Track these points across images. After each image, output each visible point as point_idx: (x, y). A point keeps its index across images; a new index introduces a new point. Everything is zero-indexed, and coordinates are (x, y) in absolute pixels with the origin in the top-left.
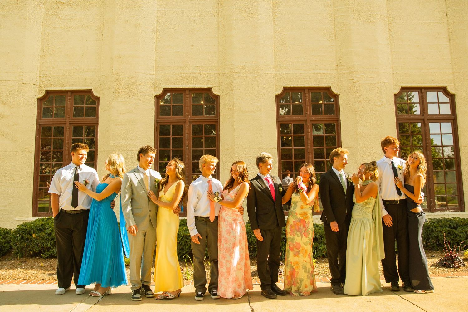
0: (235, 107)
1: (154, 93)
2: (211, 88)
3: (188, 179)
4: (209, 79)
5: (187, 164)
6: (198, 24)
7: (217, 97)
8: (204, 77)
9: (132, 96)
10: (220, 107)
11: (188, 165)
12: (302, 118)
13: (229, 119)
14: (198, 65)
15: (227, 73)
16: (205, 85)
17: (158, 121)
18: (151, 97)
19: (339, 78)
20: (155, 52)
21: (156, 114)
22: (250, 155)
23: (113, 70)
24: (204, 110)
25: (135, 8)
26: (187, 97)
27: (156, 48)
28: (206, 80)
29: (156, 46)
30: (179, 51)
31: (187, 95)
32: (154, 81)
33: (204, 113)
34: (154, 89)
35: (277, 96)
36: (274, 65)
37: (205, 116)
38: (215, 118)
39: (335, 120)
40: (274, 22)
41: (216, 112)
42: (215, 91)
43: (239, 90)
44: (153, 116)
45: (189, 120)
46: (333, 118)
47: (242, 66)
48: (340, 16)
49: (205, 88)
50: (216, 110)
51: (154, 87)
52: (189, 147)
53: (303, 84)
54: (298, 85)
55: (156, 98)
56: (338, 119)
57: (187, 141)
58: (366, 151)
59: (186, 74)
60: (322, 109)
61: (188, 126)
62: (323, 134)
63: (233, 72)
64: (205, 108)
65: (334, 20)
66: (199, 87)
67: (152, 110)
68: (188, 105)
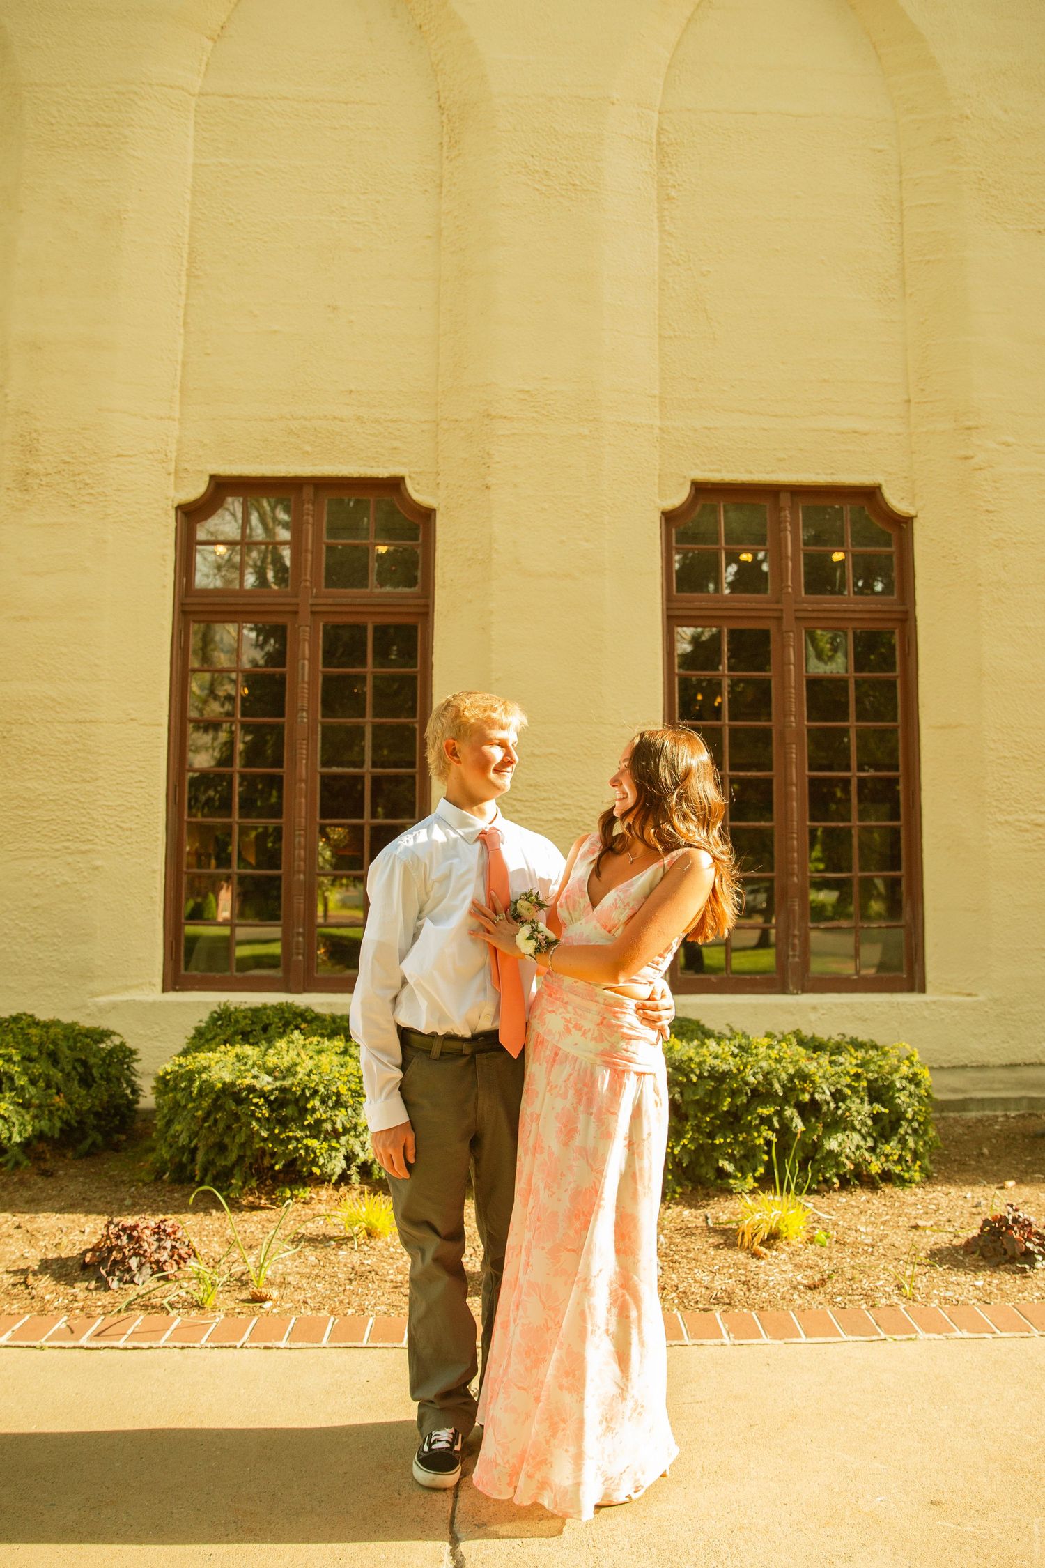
0: (495, 556)
1: (172, 493)
2: (402, 479)
3: (302, 840)
4: (396, 444)
5: (301, 780)
6: (358, 223)
7: (427, 515)
8: (375, 435)
9: (84, 502)
10: (439, 554)
11: (303, 785)
12: (765, 606)
13: (470, 602)
14: (353, 388)
15: (469, 420)
16: (378, 467)
17: (187, 608)
18: (159, 511)
19: (913, 453)
20: (182, 331)
21: (181, 582)
22: (553, 750)
23: (9, 398)
24: (374, 566)
25: (102, 148)
26: (308, 514)
27: (186, 315)
28: (383, 447)
29: (186, 305)
30: (277, 328)
31: (306, 506)
32: (173, 447)
33: (373, 578)
34: (172, 477)
35: (669, 517)
36: (656, 392)
37: (378, 590)
38: (418, 597)
39: (894, 616)
40: (660, 222)
41: (419, 574)
42: (416, 491)
43: (515, 486)
44: (164, 587)
45: (312, 605)
46: (886, 608)
47: (528, 392)
48: (926, 206)
49: (377, 479)
50: (420, 566)
51: (173, 471)
52: (308, 714)
53: (772, 472)
54: (751, 473)
55: (179, 513)
56: (906, 612)
57: (303, 688)
58: (1015, 742)
59: (306, 419)
60: (843, 573)
61: (307, 629)
62: (847, 672)
63: (493, 414)
64: (377, 561)
65: (901, 224)
66: (356, 475)
67: (164, 560)
68: (310, 547)
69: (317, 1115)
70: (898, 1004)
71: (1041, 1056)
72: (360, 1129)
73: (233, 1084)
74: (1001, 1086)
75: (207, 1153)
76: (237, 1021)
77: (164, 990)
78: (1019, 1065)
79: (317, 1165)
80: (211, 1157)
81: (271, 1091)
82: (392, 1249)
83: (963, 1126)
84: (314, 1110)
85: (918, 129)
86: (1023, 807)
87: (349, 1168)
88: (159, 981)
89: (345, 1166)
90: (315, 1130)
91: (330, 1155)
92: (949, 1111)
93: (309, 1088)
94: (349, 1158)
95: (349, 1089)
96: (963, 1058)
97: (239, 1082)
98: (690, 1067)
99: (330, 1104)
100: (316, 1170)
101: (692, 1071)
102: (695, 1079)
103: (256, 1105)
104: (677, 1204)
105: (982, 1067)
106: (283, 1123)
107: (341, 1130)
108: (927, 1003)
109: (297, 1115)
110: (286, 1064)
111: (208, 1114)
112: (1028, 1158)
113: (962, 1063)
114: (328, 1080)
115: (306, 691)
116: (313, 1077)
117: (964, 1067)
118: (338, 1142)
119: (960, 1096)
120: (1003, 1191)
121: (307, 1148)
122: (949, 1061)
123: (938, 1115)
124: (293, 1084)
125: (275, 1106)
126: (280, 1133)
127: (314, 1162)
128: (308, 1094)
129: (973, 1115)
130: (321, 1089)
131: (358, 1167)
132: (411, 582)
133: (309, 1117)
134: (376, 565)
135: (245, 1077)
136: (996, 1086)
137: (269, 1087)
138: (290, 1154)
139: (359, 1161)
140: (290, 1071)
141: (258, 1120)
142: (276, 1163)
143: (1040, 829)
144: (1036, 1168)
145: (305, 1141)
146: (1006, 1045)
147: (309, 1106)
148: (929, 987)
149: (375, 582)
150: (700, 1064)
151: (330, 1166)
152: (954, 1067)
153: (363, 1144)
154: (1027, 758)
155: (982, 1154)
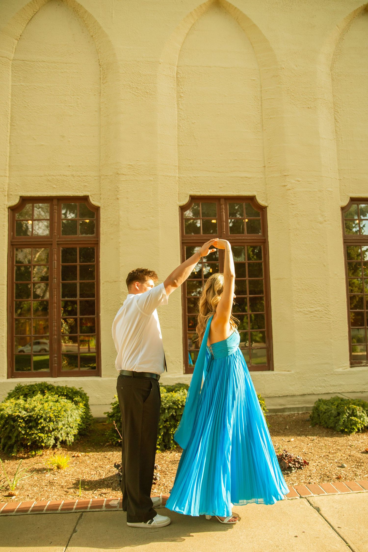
0: (120, 223)
1: (6, 203)
2: (88, 196)
4: (86, 184)
5: (55, 303)
7: (97, 209)
8: (78, 181)
10: (101, 223)
13: (112, 239)
14: (70, 165)
15: (111, 175)
16: (80, 192)
17: (13, 243)
18: (2, 209)
19: (266, 184)
20: (9, 145)
21: (10, 234)
24: (79, 227)
26: (55, 209)
27: (10, 139)
28: (81, 185)
29: (10, 136)
30: (43, 144)
31: (55, 207)
32: (7, 186)
33: (79, 232)
34: (6, 197)
35: (181, 208)
36: (177, 165)
37: (80, 236)
38: (95, 238)
39: (260, 241)
40: (178, 105)
41: (95, 229)
42: (93, 201)
43: (127, 198)
44: (4, 236)
45: (57, 241)
46: (258, 238)
47: (131, 165)
48: (270, 99)
49: (79, 196)
50: (95, 227)
51: (6, 195)
52: (57, 279)
53: (218, 192)
54: (210, 192)
55: (9, 209)
56: (265, 240)
57: (55, 271)
58: (303, 283)
59: (53, 176)
60: (243, 226)
61: (56, 250)
62: (245, 260)
63: (119, 173)
64: (80, 225)
65: (261, 105)
66: (72, 195)
67: (4, 227)
68: (56, 221)
69: (42, 425)
70: (264, 375)
71: (313, 391)
72: (59, 429)
73: (12, 415)
74: (297, 403)
75: (5, 439)
76: (23, 390)
77: (8, 378)
78: (306, 395)
79: (43, 443)
80: (6, 441)
81: (26, 417)
82: (66, 473)
83: (283, 418)
84: (41, 423)
85: (267, 72)
86: (305, 306)
87: (56, 443)
88: (6, 375)
89: (54, 442)
90: (42, 430)
91: (48, 439)
92: (278, 412)
93: (39, 415)
94: (56, 439)
95: (55, 415)
96: (286, 393)
97: (14, 414)
98: (178, 403)
99: (48, 420)
100: (43, 444)
101: (179, 404)
102: (180, 407)
103: (20, 422)
104: (175, 451)
105: (293, 396)
106: (31, 428)
107: (51, 430)
108: (274, 375)
109: (35, 425)
110: (32, 407)
111: (4, 426)
112: (302, 429)
113: (286, 395)
114: (46, 412)
115: (56, 272)
116: (41, 411)
117: (287, 396)
118: (51, 434)
119: (282, 407)
120: (289, 442)
121: (40, 437)
122: (282, 394)
123: (275, 414)
124: (33, 414)
125: (28, 422)
126: (29, 432)
127: (42, 442)
128: (39, 417)
129: (287, 413)
130: (44, 415)
131: (60, 442)
132: (92, 233)
133: (39, 426)
134: (80, 227)
135: (16, 412)
136: (296, 403)
137: (25, 416)
138: (33, 439)
139: (60, 440)
140: (33, 410)
141: (21, 427)
142: (28, 443)
143: (312, 313)
144: (303, 433)
145: (38, 435)
146: (301, 388)
147: (39, 422)
148: (275, 369)
149: (80, 233)
150: (182, 402)
151: (49, 443)
152: (284, 396)
153: (61, 434)
154: (307, 289)
155: (286, 428)
